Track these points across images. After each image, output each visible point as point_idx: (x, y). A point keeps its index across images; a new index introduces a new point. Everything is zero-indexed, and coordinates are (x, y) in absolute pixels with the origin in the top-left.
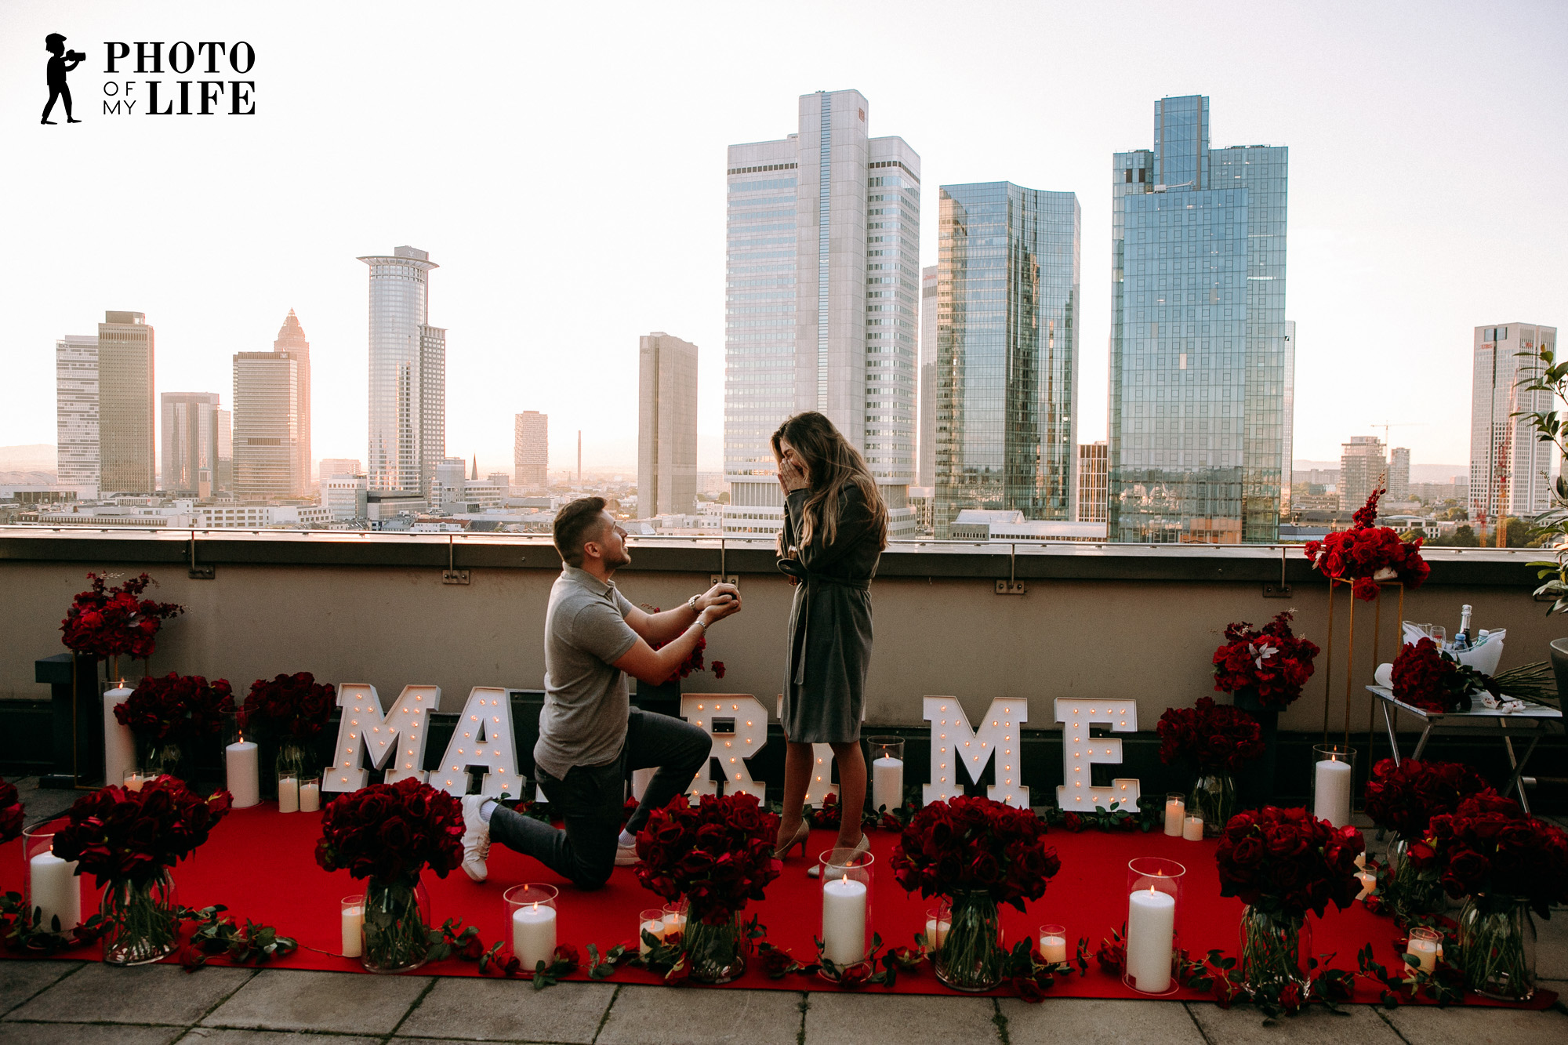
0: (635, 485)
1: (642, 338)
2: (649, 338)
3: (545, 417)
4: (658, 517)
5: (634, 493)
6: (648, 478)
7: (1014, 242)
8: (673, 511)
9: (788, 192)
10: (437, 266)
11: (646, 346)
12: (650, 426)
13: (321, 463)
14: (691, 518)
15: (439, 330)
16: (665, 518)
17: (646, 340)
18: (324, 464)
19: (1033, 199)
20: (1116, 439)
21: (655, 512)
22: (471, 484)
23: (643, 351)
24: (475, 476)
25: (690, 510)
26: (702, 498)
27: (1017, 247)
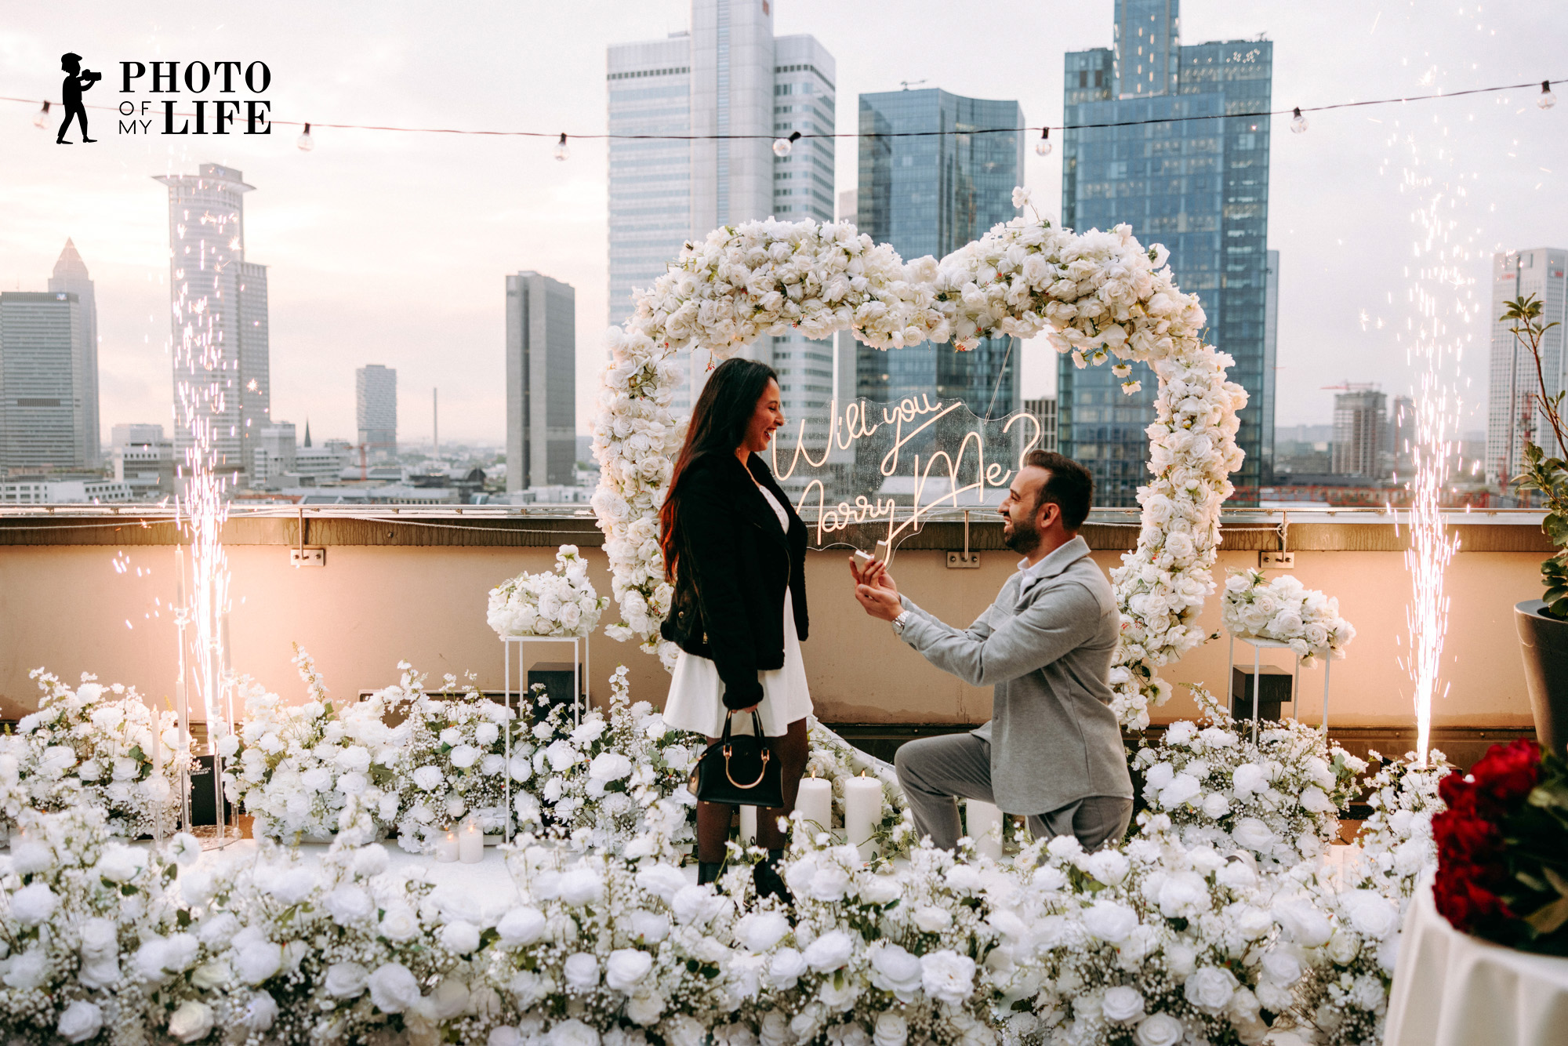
0: (504, 452)
1: (508, 278)
2: (517, 277)
3: (393, 372)
4: (532, 489)
5: (502, 460)
6: (519, 444)
7: (946, 162)
8: (550, 482)
9: (681, 101)
10: (253, 188)
11: (513, 287)
12: (519, 382)
13: (113, 429)
14: (570, 491)
15: (259, 267)
16: (541, 490)
17: (513, 281)
18: (117, 430)
19: (969, 109)
20: (1067, 393)
21: (527, 483)
22: (304, 452)
23: (510, 294)
24: (308, 443)
25: (570, 481)
26: (582, 467)
27: (950, 167)
